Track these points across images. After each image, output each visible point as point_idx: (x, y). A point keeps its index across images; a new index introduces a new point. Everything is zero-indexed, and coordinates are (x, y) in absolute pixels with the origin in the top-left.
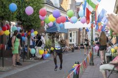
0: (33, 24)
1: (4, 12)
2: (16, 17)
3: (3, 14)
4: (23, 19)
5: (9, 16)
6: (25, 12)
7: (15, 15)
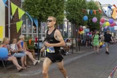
2: (87, 24)
6: (92, 21)
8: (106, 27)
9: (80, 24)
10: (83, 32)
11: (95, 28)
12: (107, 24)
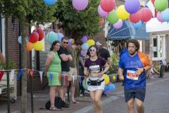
0: (86, 27)
1: (33, 6)
2: (55, 15)
3: (32, 10)
4: (66, 17)
5: (43, 13)
7: (53, 11)
8: (118, 24)
9: (30, 18)
10: (41, 45)
11: (83, 29)
12: (120, 13)
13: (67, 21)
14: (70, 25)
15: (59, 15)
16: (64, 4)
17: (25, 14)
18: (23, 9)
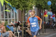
13: (54, 9)
14: (54, 10)
15: (51, 8)
16: (53, 5)
17: (44, 8)
18: (43, 7)
